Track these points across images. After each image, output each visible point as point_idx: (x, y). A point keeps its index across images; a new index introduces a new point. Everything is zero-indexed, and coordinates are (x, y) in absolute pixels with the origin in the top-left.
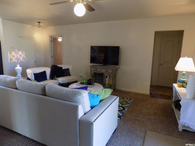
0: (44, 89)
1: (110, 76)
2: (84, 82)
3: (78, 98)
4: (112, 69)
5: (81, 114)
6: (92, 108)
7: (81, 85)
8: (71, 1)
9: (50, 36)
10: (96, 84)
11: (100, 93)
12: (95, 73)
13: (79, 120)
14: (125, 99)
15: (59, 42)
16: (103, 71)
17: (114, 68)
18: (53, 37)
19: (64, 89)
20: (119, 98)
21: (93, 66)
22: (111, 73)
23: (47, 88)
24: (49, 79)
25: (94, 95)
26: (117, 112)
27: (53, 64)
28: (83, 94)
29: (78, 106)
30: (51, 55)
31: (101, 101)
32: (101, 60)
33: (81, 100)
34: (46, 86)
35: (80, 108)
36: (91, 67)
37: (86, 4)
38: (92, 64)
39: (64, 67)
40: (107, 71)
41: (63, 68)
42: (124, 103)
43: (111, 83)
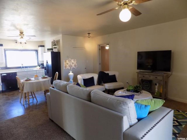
0: (89, 95)
1: (159, 84)
2: (130, 89)
3: (123, 108)
4: (163, 76)
5: (126, 126)
6: (139, 120)
7: (127, 92)
8: (117, 8)
9: (98, 45)
10: (143, 91)
11: (148, 103)
12: (142, 80)
13: (124, 133)
14: (181, 111)
15: (107, 49)
16: (151, 78)
17: (165, 75)
18: (101, 45)
19: (109, 97)
20: (174, 111)
21: (140, 72)
22: (161, 80)
23: (92, 95)
24: (97, 85)
25: (142, 105)
26: (171, 128)
27: (101, 71)
28: (129, 104)
29: (122, 117)
30: (99, 62)
31: (150, 113)
32: (149, 66)
33: (126, 111)
34: (91, 92)
35: (125, 119)
36: (138, 73)
37: (132, 9)
38: (139, 71)
39: (111, 73)
40: (156, 78)
41: (110, 75)
42: (180, 117)
43: (161, 92)
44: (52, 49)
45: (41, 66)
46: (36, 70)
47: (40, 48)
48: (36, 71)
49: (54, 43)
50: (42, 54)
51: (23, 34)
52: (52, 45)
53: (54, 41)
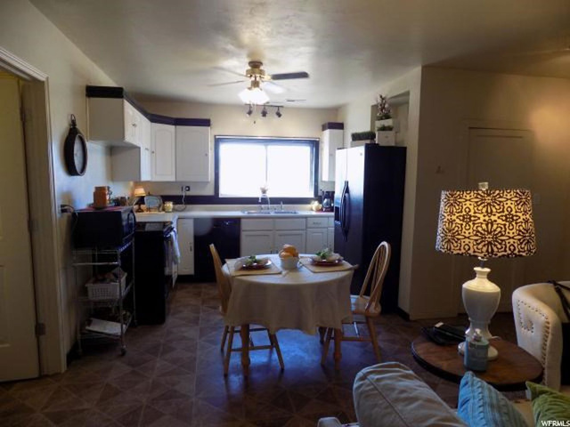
44: (371, 135)
45: (326, 201)
46: (306, 217)
47: (327, 132)
48: (304, 220)
49: (383, 108)
50: (332, 156)
51: (262, 68)
52: (374, 118)
53: (383, 99)
